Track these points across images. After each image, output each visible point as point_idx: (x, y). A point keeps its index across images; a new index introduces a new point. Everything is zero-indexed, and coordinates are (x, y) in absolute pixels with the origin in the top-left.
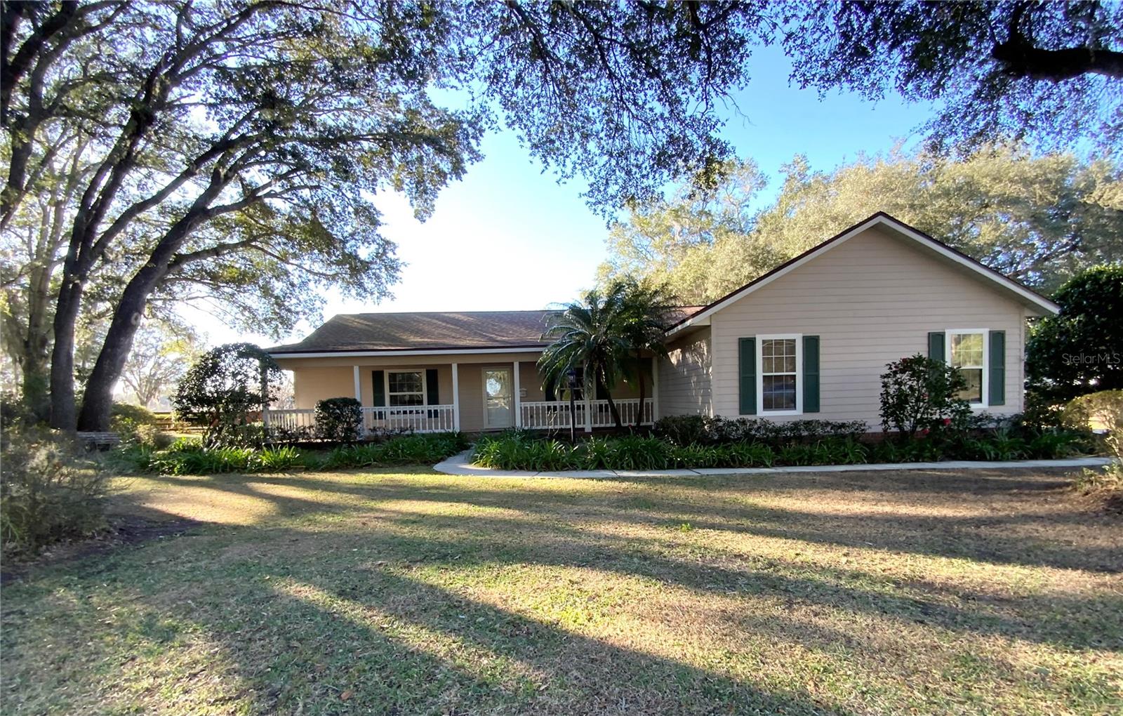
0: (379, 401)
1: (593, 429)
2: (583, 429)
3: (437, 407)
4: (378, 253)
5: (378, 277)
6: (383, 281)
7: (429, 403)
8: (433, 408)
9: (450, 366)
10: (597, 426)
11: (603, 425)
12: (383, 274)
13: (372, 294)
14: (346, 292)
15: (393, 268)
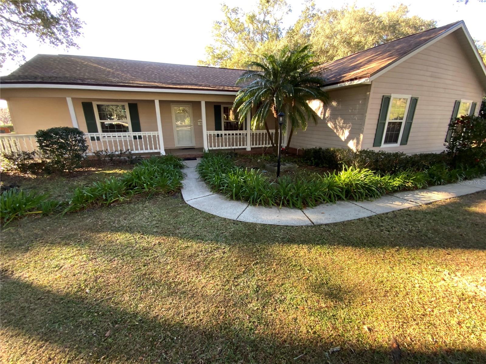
0: (92, 128)
1: (252, 148)
2: (245, 149)
3: (141, 134)
4: (63, 11)
5: (65, 31)
6: (69, 34)
7: (134, 131)
8: (137, 134)
9: (153, 102)
10: (253, 147)
11: (257, 146)
12: (69, 28)
13: (62, 43)
14: (41, 40)
15: (76, 25)
